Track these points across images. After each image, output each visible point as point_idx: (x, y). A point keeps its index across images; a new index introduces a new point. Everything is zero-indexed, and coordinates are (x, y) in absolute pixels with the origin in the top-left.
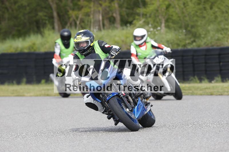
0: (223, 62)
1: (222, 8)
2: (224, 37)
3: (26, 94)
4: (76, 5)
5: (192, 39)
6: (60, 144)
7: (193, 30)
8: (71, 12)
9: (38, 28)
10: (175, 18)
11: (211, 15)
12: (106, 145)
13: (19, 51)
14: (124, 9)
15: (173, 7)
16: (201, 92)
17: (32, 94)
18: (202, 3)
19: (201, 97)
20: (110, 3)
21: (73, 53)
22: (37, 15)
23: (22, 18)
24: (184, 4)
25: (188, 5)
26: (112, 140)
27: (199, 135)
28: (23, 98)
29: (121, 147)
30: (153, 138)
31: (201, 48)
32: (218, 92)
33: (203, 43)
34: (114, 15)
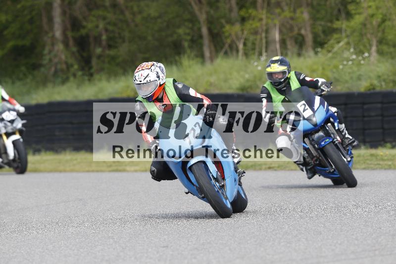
8: (227, 27)
22: (174, 33)
23: (150, 38)
34: (303, 32)
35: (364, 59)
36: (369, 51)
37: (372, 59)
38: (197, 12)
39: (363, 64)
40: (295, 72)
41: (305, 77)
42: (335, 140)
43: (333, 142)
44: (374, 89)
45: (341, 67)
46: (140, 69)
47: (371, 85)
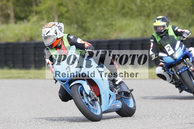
40: (172, 26)
41: (178, 29)
42: (190, 69)
43: (188, 70)
46: (45, 27)
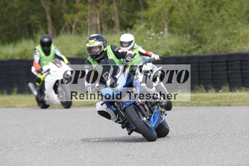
0: (231, 70)
1: (230, 10)
2: (232, 42)
3: (17, 105)
4: (71, 7)
5: (198, 45)
6: (54, 160)
7: (199, 35)
8: (66, 15)
9: (30, 32)
10: (179, 21)
11: (218, 19)
12: (105, 160)
13: (9, 58)
14: (124, 12)
15: (177, 10)
16: (208, 102)
17: (23, 105)
18: (209, 6)
19: (207, 107)
20: (108, 5)
21: (53, 61)
22: (29, 18)
23: (13, 22)
24: (189, 6)
25: (193, 8)
26: (111, 155)
27: (205, 150)
28: (15, 109)
29: (121, 162)
30: (155, 153)
31: (207, 54)
32: (226, 102)
33: (209, 49)
34: (113, 18)
35: (160, 36)
36: (163, 31)
37: (165, 36)
38: (44, 6)
39: (159, 39)
42: (137, 102)
43: (134, 104)
44: (168, 55)
45: (145, 41)
47: (167, 52)
